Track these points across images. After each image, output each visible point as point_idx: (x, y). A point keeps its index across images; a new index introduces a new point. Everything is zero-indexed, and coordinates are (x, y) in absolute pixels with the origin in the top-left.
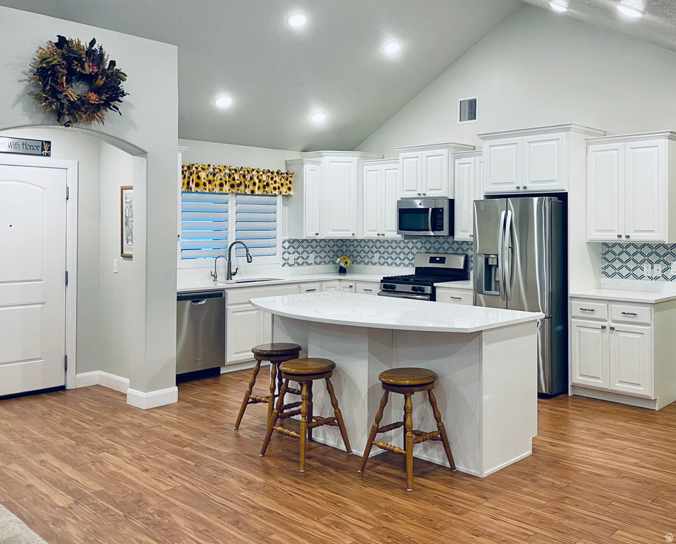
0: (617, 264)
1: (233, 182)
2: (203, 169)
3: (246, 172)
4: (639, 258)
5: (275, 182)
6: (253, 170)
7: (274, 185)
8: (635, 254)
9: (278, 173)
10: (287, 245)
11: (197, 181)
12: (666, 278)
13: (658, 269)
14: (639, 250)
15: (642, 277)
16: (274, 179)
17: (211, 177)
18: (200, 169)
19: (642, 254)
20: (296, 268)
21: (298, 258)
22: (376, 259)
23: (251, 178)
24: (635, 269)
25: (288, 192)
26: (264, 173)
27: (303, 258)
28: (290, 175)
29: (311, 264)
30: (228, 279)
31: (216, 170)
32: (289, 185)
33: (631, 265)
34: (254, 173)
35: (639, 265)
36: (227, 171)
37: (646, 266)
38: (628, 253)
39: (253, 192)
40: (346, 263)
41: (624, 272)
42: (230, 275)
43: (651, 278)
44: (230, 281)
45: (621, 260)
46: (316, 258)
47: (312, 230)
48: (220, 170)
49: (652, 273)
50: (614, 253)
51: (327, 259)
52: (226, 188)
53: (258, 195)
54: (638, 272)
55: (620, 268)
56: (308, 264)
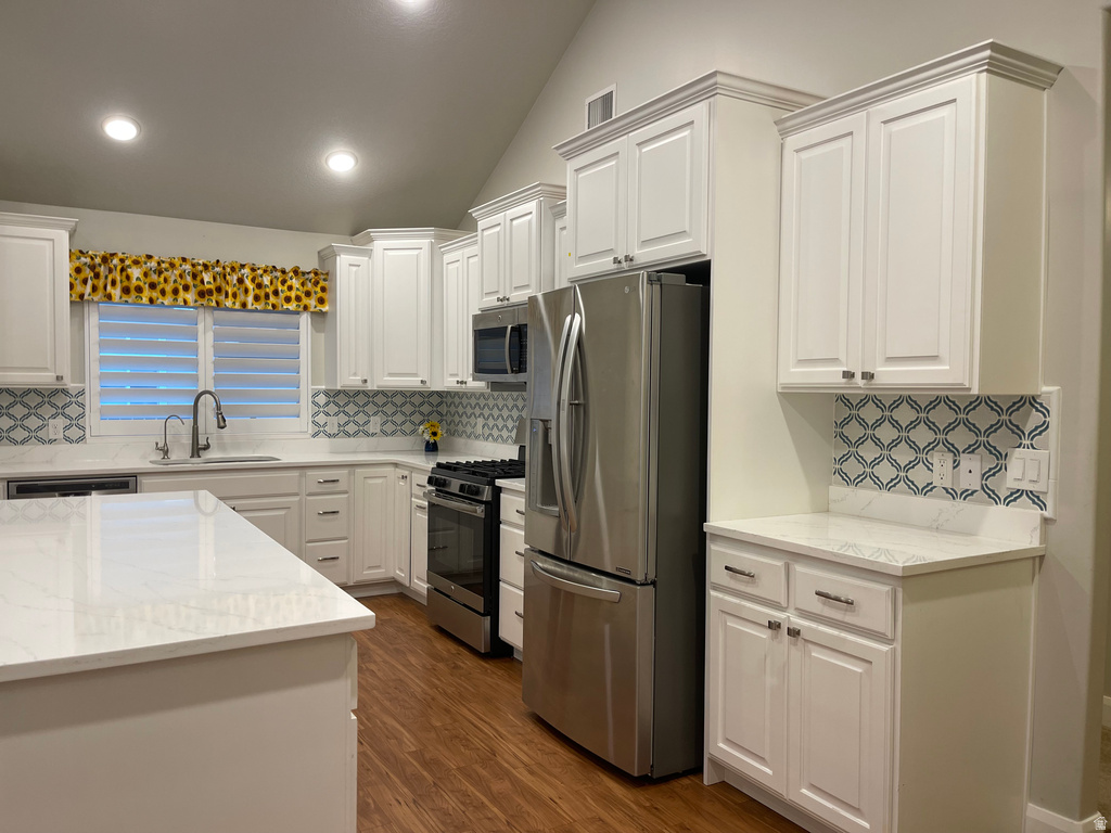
0: (869, 452)
1: (201, 287)
2: (136, 262)
3: (228, 270)
4: (922, 436)
5: (290, 288)
6: (243, 266)
7: (288, 294)
8: (913, 425)
9: (296, 272)
10: (322, 399)
11: (126, 283)
12: (993, 497)
13: (972, 469)
14: (923, 415)
15: (928, 489)
16: (289, 283)
17: (154, 278)
18: (128, 262)
19: (931, 426)
20: (342, 441)
21: (347, 423)
22: (479, 430)
23: (241, 281)
24: (911, 465)
25: (320, 307)
26: (265, 271)
27: (356, 423)
28: (323, 277)
29: (373, 435)
30: (192, 456)
31: (163, 265)
32: (320, 294)
33: (903, 455)
34: (246, 271)
35: (922, 454)
36: (188, 267)
37: (941, 461)
38: (895, 424)
39: (244, 305)
40: (435, 434)
41: (885, 471)
42: (197, 449)
43: (951, 493)
44: (195, 460)
45: (877, 442)
46: (385, 423)
47: (355, 374)
48: (172, 265)
49: (955, 478)
50: (862, 422)
51: (408, 427)
52: (190, 296)
53: (256, 310)
54: (919, 475)
55: (876, 462)
56: (367, 434)
